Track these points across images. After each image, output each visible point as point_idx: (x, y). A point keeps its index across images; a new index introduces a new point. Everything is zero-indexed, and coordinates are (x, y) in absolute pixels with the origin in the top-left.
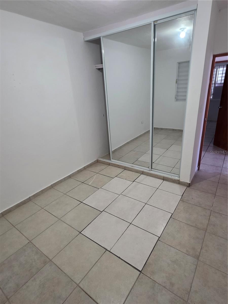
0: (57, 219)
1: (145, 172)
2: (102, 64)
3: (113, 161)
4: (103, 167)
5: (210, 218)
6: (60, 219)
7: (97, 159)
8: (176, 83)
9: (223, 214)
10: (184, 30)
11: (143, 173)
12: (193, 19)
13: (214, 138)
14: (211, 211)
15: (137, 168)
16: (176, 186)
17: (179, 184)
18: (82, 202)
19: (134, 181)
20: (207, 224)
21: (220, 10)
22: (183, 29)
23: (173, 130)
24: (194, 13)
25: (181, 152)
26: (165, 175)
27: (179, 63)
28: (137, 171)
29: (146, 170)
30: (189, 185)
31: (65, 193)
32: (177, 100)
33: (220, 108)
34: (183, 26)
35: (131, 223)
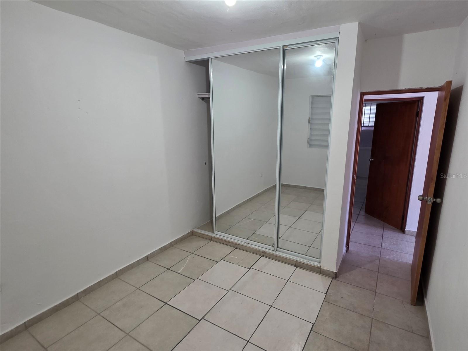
0: (122, 334)
1: (268, 254)
2: (209, 92)
3: (218, 234)
4: (202, 243)
5: (372, 332)
6: (128, 334)
7: (192, 231)
8: (309, 123)
9: (390, 325)
10: (321, 58)
11: (264, 254)
12: (335, 49)
13: (365, 202)
14: (372, 319)
15: (255, 245)
16: (316, 278)
17: (320, 273)
18: (166, 303)
19: (251, 268)
20: (368, 341)
21: (366, 40)
22: (319, 57)
23: (305, 188)
24: (335, 41)
25: (322, 223)
26: (298, 258)
27: (312, 97)
28: (255, 252)
29: (269, 249)
30: (335, 276)
31: (138, 287)
32: (311, 145)
33: (372, 160)
34: (318, 53)
35: (248, 342)
